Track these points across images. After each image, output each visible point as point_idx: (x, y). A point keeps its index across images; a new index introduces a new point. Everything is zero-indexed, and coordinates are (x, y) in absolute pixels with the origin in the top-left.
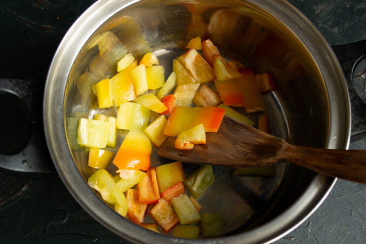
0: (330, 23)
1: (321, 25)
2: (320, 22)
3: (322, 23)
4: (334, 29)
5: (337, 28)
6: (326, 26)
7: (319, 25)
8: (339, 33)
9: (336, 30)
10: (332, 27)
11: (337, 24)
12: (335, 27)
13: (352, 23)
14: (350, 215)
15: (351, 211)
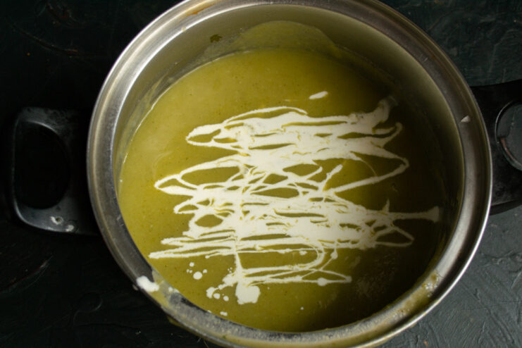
0: (446, 42)
4: (451, 49)
5: (455, 49)
8: (458, 55)
11: (454, 44)
12: (453, 47)
13: (475, 42)
14: (475, 295)
15: (476, 290)
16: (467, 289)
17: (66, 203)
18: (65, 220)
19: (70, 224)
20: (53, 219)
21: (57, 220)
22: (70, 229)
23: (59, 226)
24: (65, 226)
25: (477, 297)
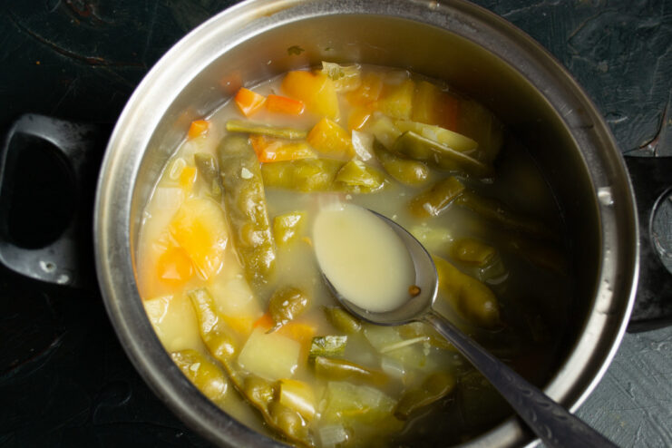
0: (592, 54)
1: (578, 57)
2: (576, 52)
3: (579, 55)
4: (600, 63)
5: (605, 62)
6: (585, 59)
7: (574, 57)
8: (608, 72)
9: (603, 66)
10: (597, 61)
11: (604, 55)
12: (602, 60)
13: (631, 54)
14: (628, 391)
15: (629, 384)
16: (617, 383)
17: (62, 246)
18: (58, 267)
19: (65, 274)
20: (43, 265)
21: (48, 266)
22: (63, 280)
23: (50, 274)
24: (58, 275)
25: (629, 393)
